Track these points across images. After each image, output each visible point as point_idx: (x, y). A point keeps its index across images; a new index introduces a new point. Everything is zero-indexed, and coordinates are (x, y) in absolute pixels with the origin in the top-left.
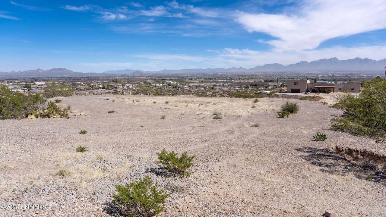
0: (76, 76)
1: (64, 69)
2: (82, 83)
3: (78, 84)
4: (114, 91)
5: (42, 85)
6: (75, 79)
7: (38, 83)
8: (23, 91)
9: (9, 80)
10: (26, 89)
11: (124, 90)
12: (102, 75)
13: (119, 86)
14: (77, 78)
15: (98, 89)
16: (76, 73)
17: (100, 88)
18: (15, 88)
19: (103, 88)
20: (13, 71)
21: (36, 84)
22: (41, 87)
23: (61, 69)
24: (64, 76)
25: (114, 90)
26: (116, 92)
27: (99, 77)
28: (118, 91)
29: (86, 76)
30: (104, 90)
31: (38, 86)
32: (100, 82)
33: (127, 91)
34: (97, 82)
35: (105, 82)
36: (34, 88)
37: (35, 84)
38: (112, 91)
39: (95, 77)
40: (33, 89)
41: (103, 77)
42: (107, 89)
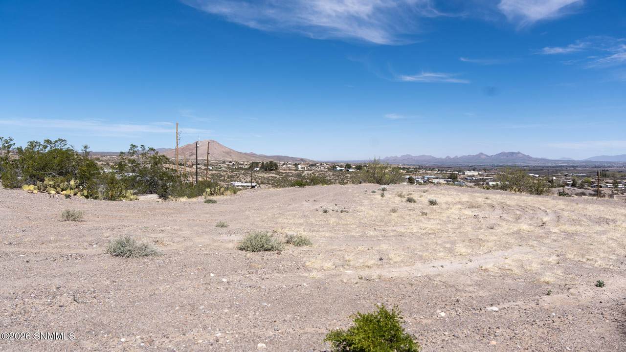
0: (537, 165)
1: (519, 153)
2: (537, 176)
3: (529, 176)
4: (593, 193)
5: (473, 176)
6: (534, 168)
7: (468, 173)
8: (446, 182)
9: (440, 168)
10: (450, 180)
11: (616, 192)
12: (585, 164)
13: (607, 183)
14: (536, 168)
15: (563, 186)
16: (536, 160)
17: (567, 185)
18: (437, 178)
19: (573, 185)
20: (448, 157)
21: (466, 173)
22: (471, 178)
23: (513, 153)
24: (517, 163)
25: (594, 191)
26: (598, 194)
27: (577, 166)
28: (603, 192)
29: (554, 165)
30: (575, 188)
31: (468, 176)
32: (571, 174)
33: (622, 194)
34: (565, 175)
35: (581, 174)
36: (462, 179)
37: (464, 174)
38: (591, 190)
39: (570, 167)
40: (459, 180)
41: (586, 167)
42: (581, 187)
